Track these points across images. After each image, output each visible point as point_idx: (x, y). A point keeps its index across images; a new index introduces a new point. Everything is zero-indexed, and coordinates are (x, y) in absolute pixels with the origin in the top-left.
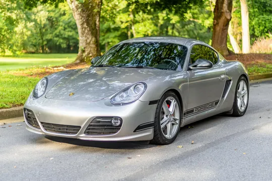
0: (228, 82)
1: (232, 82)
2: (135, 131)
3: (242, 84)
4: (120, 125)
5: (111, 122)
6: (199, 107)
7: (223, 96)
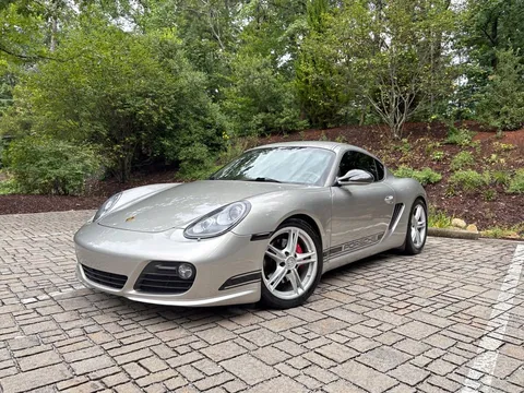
0: (398, 206)
1: (403, 208)
2: (222, 288)
3: (419, 209)
4: (192, 279)
5: (176, 271)
6: (352, 242)
7: (390, 227)
